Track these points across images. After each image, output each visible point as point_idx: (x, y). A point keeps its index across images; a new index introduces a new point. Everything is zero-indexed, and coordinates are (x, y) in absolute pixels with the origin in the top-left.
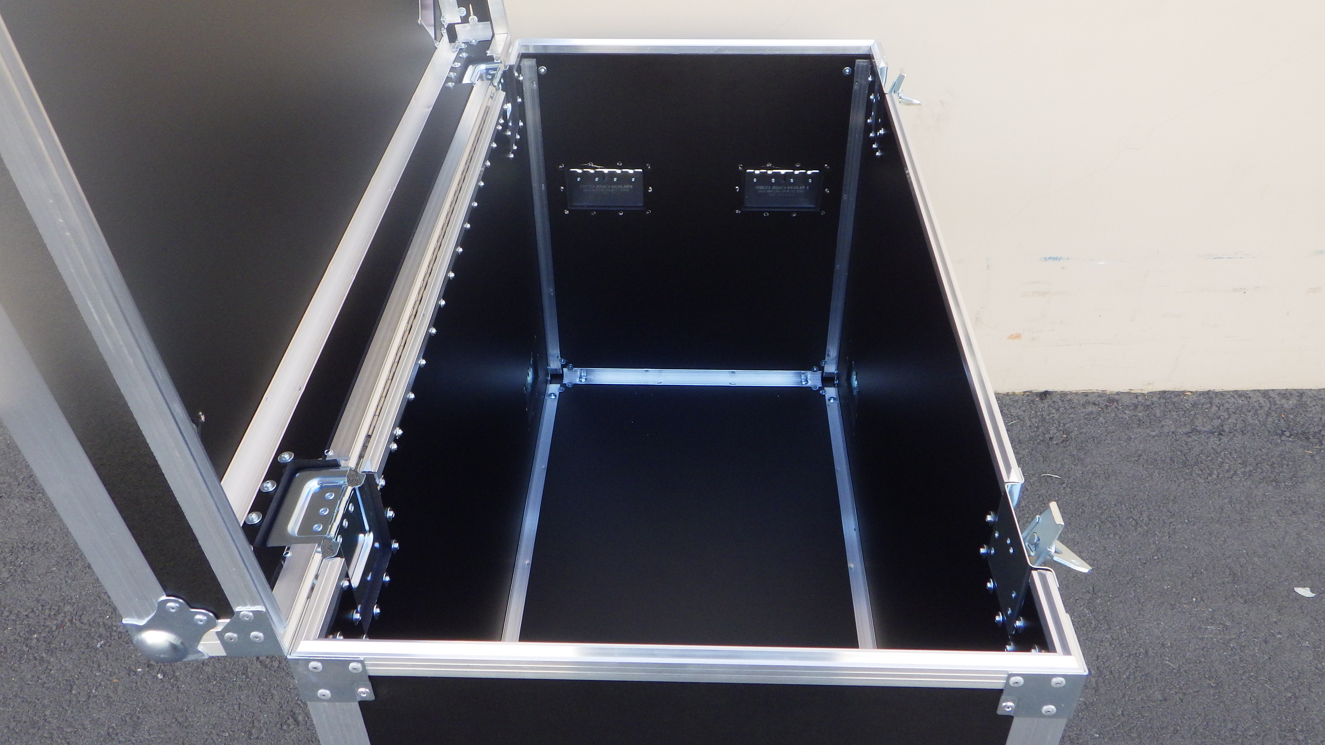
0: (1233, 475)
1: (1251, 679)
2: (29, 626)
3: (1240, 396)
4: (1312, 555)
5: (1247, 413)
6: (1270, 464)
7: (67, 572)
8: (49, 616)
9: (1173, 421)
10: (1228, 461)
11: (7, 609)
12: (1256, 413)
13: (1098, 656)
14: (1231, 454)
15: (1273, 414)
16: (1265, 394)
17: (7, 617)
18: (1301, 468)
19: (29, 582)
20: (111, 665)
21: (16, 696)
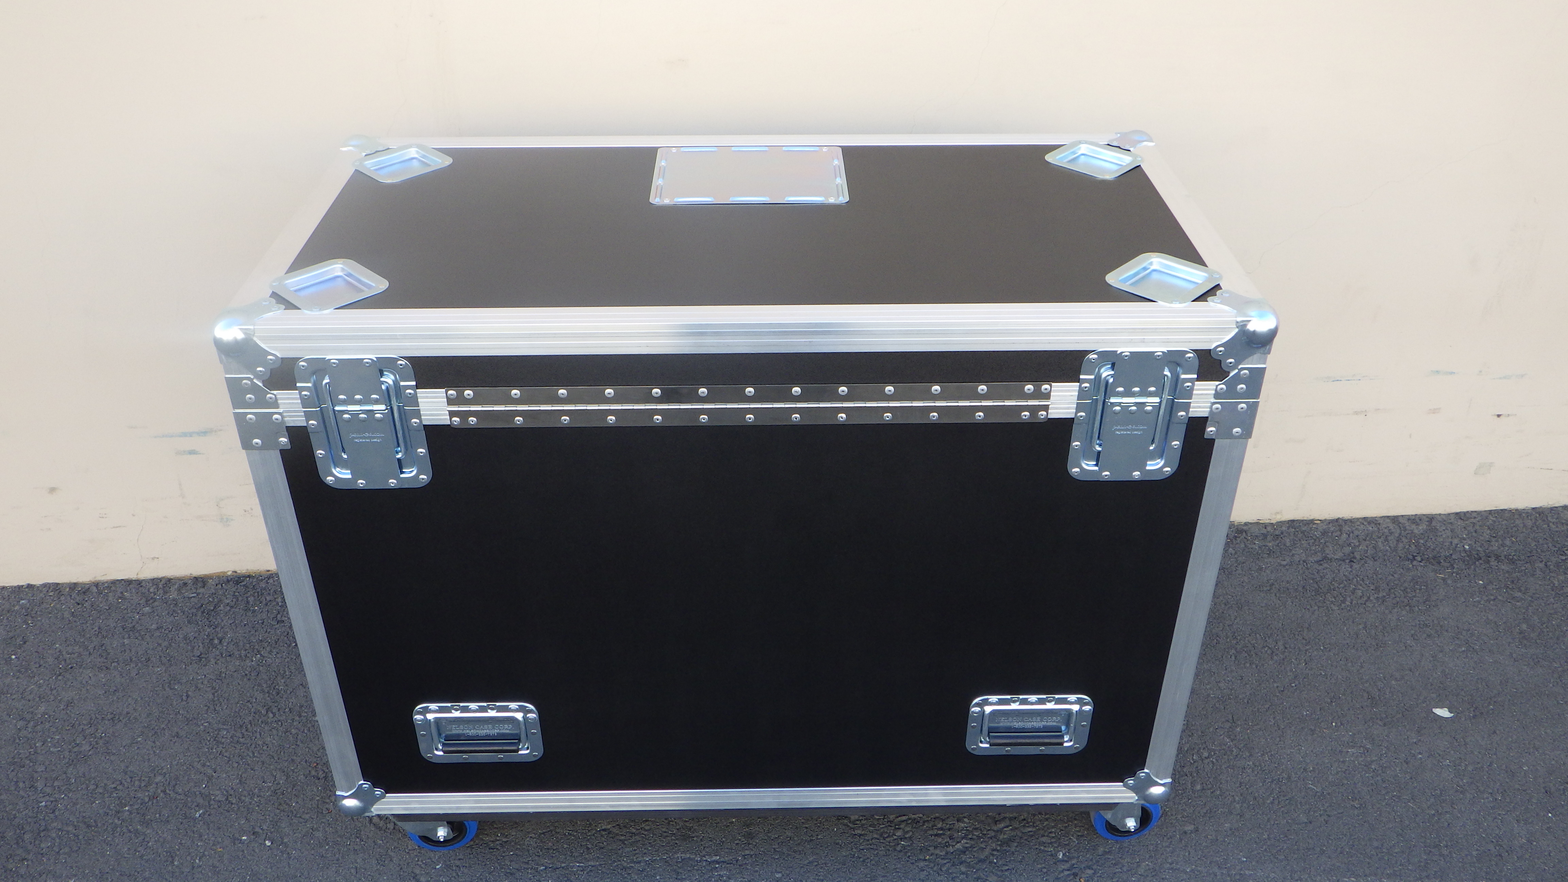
0: (1367, 601)
1: (1394, 798)
2: (119, 799)
3: (1369, 523)
4: (1449, 676)
5: (1377, 540)
6: (1402, 589)
7: (154, 742)
8: (140, 787)
9: (1303, 550)
10: (1360, 587)
11: (93, 782)
12: (1386, 540)
13: (1241, 783)
14: (1363, 580)
15: (1404, 539)
16: (1395, 519)
17: (94, 790)
18: (1434, 592)
19: (114, 754)
20: (213, 835)
21: (113, 870)
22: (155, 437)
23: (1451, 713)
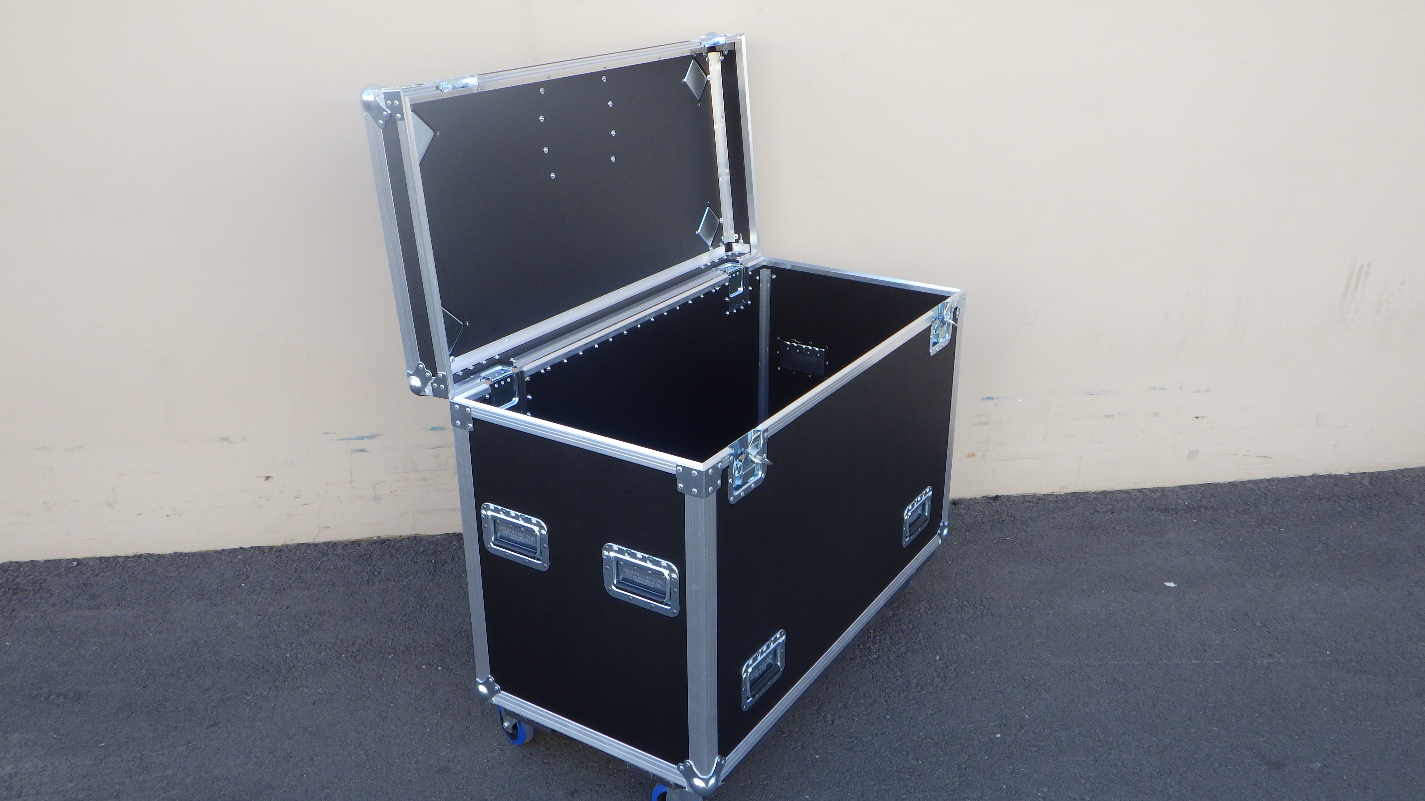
0: (1122, 532)
1: (1140, 625)
4: (1174, 567)
6: (1145, 525)
9: (1082, 508)
10: (1118, 525)
12: (1135, 500)
13: (1046, 621)
18: (1165, 526)
22: (340, 440)
23: (1175, 584)
